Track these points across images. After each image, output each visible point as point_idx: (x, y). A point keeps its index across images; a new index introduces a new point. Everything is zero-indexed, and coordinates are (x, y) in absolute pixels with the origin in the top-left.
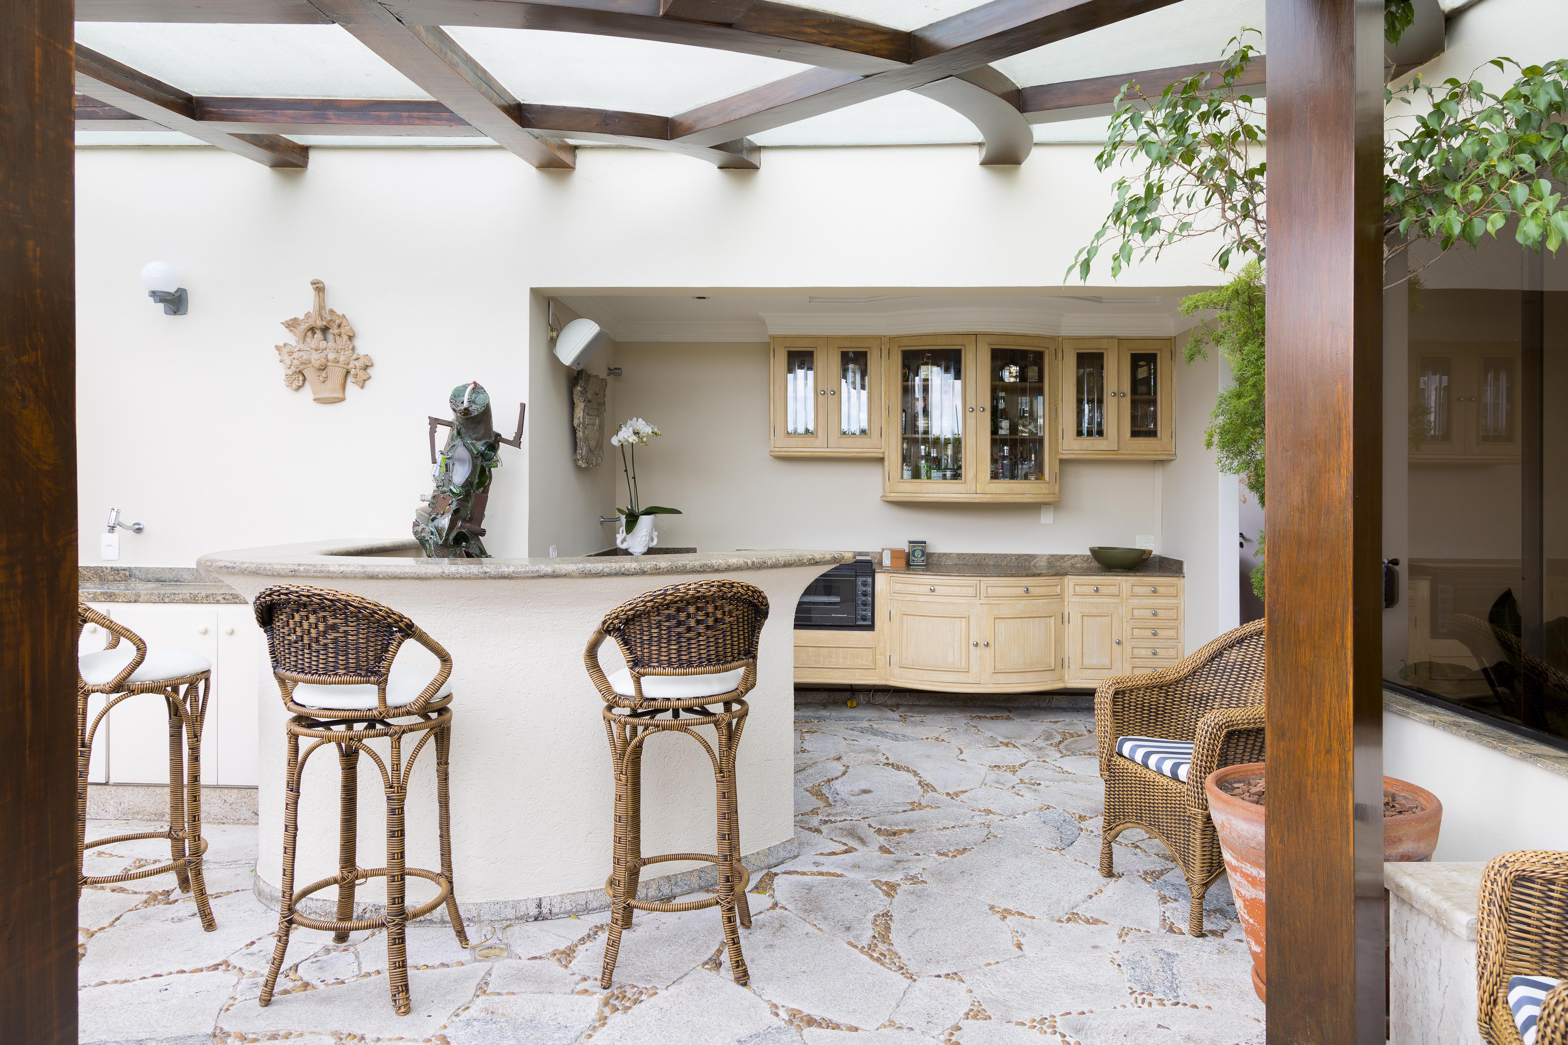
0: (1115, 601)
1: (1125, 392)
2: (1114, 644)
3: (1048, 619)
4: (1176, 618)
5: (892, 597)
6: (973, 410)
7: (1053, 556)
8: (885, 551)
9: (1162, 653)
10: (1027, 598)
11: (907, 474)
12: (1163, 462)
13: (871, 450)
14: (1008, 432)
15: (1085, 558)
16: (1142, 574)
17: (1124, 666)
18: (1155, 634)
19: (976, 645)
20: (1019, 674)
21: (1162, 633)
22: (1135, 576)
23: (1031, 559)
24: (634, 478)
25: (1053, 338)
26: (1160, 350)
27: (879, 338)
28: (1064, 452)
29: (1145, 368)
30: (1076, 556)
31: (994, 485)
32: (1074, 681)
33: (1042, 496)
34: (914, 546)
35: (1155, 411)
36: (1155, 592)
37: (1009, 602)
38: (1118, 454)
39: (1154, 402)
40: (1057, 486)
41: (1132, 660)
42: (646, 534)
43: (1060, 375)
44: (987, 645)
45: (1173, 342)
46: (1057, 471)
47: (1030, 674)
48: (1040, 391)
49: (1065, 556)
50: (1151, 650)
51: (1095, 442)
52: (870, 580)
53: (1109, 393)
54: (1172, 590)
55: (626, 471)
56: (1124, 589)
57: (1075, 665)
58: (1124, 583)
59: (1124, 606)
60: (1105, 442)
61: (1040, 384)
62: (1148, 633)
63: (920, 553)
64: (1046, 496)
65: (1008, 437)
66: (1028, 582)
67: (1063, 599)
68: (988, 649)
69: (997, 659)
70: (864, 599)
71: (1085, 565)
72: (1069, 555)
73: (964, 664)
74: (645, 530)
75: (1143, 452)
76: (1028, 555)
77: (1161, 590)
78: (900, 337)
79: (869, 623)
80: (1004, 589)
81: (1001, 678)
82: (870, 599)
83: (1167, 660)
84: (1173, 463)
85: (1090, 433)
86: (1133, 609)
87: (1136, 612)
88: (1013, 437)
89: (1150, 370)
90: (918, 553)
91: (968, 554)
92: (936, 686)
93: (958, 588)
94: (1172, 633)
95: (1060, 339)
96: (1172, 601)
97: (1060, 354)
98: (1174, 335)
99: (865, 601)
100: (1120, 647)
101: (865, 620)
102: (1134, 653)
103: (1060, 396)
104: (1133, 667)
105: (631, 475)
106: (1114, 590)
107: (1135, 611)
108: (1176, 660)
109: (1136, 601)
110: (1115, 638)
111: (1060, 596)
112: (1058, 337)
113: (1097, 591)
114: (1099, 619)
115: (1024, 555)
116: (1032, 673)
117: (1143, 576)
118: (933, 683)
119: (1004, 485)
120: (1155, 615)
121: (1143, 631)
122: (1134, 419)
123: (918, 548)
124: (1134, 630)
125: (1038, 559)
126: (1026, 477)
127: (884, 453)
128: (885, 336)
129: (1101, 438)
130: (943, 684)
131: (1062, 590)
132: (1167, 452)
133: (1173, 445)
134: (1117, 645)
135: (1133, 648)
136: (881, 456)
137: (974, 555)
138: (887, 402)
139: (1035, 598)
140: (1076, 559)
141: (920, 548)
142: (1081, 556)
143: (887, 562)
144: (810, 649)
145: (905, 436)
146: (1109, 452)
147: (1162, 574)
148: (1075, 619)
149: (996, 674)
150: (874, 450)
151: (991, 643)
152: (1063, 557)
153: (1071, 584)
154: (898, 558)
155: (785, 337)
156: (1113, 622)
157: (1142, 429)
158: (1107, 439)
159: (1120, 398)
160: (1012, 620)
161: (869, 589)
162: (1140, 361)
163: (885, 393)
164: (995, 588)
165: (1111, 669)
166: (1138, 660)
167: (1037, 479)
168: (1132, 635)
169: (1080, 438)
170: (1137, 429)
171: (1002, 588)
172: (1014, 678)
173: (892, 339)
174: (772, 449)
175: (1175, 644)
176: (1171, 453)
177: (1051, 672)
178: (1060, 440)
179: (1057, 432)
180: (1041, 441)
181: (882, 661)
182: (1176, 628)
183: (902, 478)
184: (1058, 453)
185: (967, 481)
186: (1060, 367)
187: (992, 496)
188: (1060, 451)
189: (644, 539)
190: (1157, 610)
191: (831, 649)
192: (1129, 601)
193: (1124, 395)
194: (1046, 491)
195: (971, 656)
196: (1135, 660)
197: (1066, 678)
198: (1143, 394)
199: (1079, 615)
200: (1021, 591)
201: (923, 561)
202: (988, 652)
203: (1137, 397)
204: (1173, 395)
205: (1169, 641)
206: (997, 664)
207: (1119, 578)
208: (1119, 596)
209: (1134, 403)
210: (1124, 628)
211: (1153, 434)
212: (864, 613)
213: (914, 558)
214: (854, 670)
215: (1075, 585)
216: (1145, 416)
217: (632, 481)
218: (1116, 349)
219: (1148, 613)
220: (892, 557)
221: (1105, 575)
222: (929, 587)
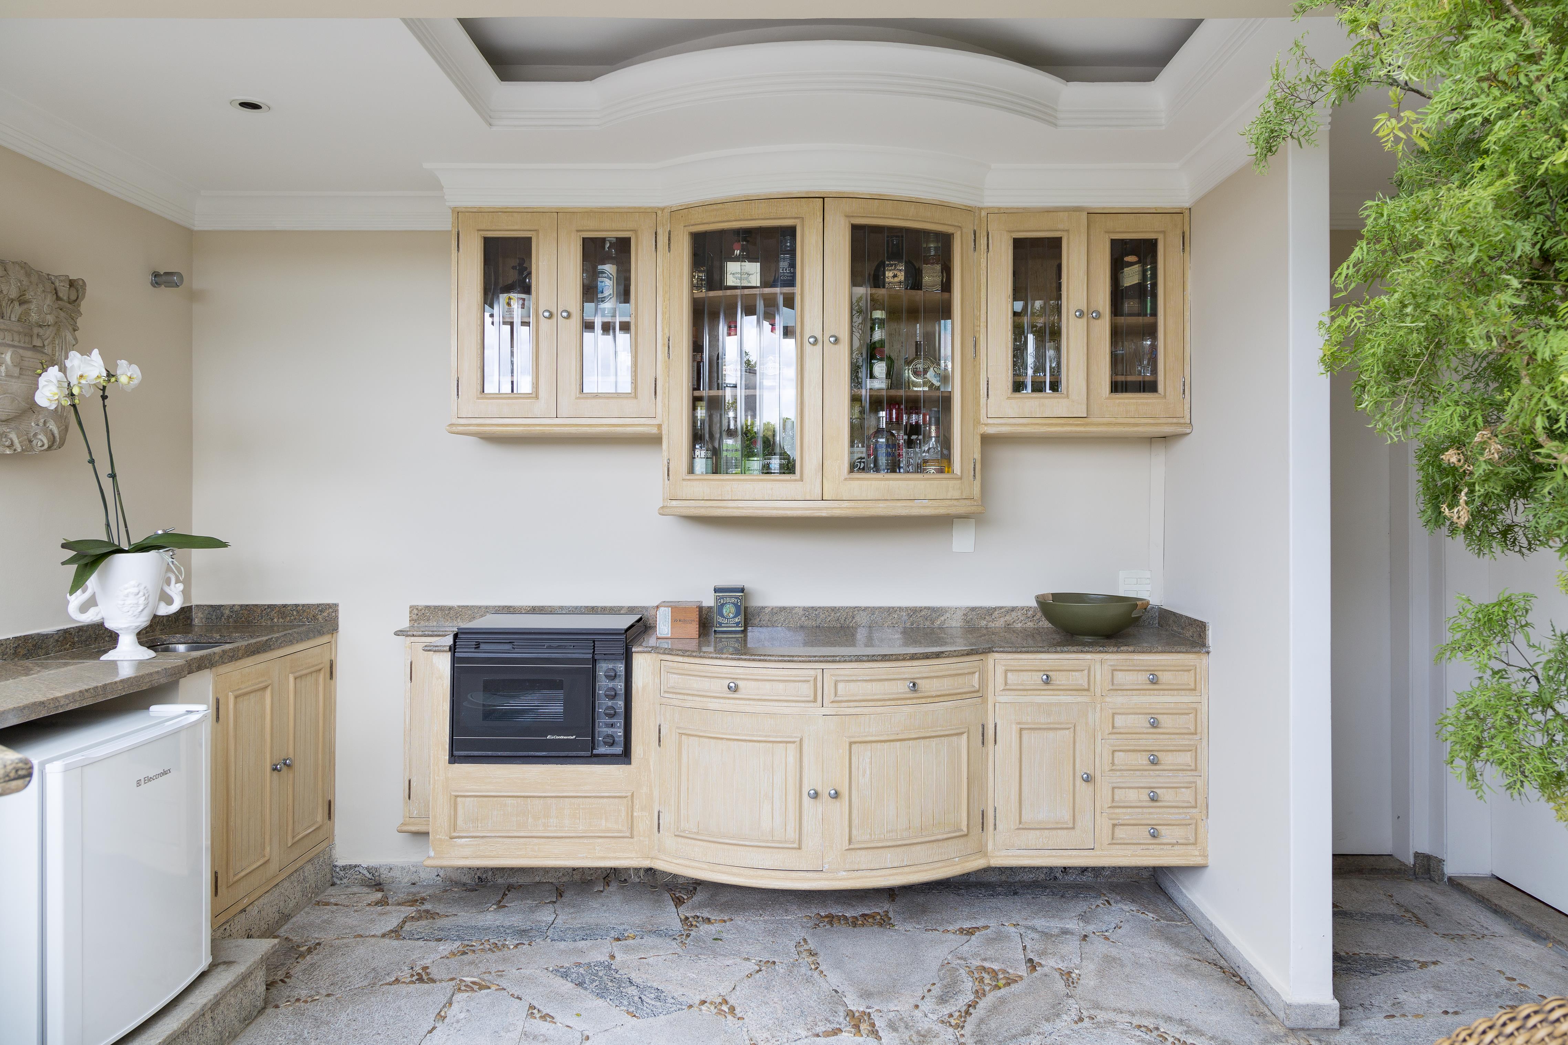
0: (1080, 699)
1: (1101, 310)
2: (1079, 781)
3: (955, 738)
4: (1193, 730)
5: (664, 700)
6: (816, 340)
7: (973, 609)
8: (662, 609)
9: (1166, 796)
10: (915, 701)
11: (700, 464)
12: (1165, 439)
13: (636, 421)
14: (883, 385)
15: (1030, 613)
16: (1131, 649)
17: (1098, 822)
18: (1153, 763)
19: (816, 795)
20: (898, 850)
21: (1167, 759)
22: (1117, 652)
23: (934, 615)
24: (113, 476)
25: (969, 210)
26: (1164, 232)
27: (654, 212)
28: (990, 421)
29: (1136, 268)
30: (1013, 609)
31: (856, 484)
32: (1004, 853)
33: (948, 502)
34: (722, 597)
35: (1154, 348)
36: (1154, 681)
37: (879, 710)
38: (1087, 424)
39: (1151, 331)
40: (977, 483)
41: (1112, 810)
42: (136, 590)
43: (984, 280)
44: (836, 795)
45: (1187, 219)
46: (978, 456)
47: (919, 847)
48: (946, 312)
49: (995, 609)
50: (1148, 791)
51: (1046, 401)
52: (621, 667)
53: (1072, 312)
54: (1186, 678)
55: (92, 461)
56: (1098, 677)
57: (1006, 822)
58: (1098, 666)
59: (1098, 709)
60: (1064, 402)
61: (946, 295)
62: (1142, 760)
63: (733, 610)
64: (955, 503)
65: (884, 393)
66: (916, 669)
67: (983, 698)
68: (837, 804)
69: (855, 821)
70: (610, 703)
71: (1030, 624)
72: (1001, 608)
73: (792, 834)
74: (133, 583)
75: (1132, 421)
76: (928, 608)
77: (1164, 677)
78: (689, 208)
79: (618, 750)
80: (869, 685)
81: (863, 859)
82: (621, 703)
83: (1176, 810)
84: (1187, 439)
85: (1038, 387)
86: (1114, 714)
87: (1120, 721)
88: (893, 392)
89: (1144, 272)
90: (729, 610)
91: (824, 609)
92: (739, 875)
93: (781, 686)
94: (1186, 758)
95: (983, 213)
96: (1186, 699)
97: (983, 241)
98: (1187, 205)
99: (612, 708)
100: (1091, 788)
101: (612, 745)
102: (1117, 798)
103: (983, 319)
104: (1114, 825)
105: (104, 469)
106: (1080, 679)
107: (1117, 718)
108: (1194, 810)
109: (1119, 700)
110: (1080, 771)
111: (979, 694)
112: (980, 209)
113: (1048, 681)
114: (1051, 734)
115: (921, 609)
116: (923, 846)
117: (1134, 652)
118: (735, 870)
119: (875, 483)
120: (1154, 724)
121: (1132, 756)
122: (1116, 360)
123: (728, 600)
124: (1117, 754)
125: (948, 615)
126: (920, 468)
127: (660, 426)
128: (663, 209)
129: (1056, 394)
130: (752, 872)
131: (983, 681)
132: (1175, 420)
133: (1187, 406)
134: (1084, 784)
135: (1113, 788)
136: (655, 430)
137: (834, 609)
138: (666, 331)
139: (929, 700)
140: (1014, 614)
141: (733, 600)
142: (1023, 608)
143: (664, 627)
144: (509, 801)
145: (697, 393)
146: (1071, 421)
147: (1167, 648)
148: (1008, 735)
149: (853, 852)
150: (642, 421)
151: (845, 792)
152: (990, 612)
153: (1000, 670)
154: (685, 621)
155: (479, 212)
156: (1078, 740)
157: (1130, 378)
158: (1068, 396)
159: (1092, 321)
160: (885, 745)
161: (620, 685)
162: (1127, 255)
163: (663, 314)
164: (852, 685)
165: (1073, 828)
166: (1124, 810)
167: (941, 471)
168: (1113, 764)
169: (1017, 395)
170: (1120, 378)
171: (865, 684)
172: (889, 857)
173: (675, 213)
174: (455, 421)
175: (1191, 779)
176: (1182, 421)
177: (962, 840)
178: (983, 400)
179: (978, 384)
180: (946, 402)
181: (644, 822)
182: (1194, 750)
183: (691, 470)
184: (979, 422)
185: (805, 476)
186: (983, 265)
187: (852, 504)
188: (984, 419)
189: (131, 601)
190: (1159, 717)
191: (549, 801)
192: (1108, 699)
193: (1099, 316)
194: (957, 495)
195: (805, 818)
196: (1117, 811)
197: (990, 847)
198: (1130, 315)
199: (1015, 728)
200: (903, 687)
201: (737, 624)
202: (839, 809)
203: (1121, 320)
204: (1187, 314)
205: (1180, 774)
206: (854, 832)
207: (1089, 656)
208: (1088, 690)
209: (1116, 334)
210: (1098, 750)
211: (1150, 387)
212: (610, 731)
213: (720, 620)
214: (591, 841)
215: (1006, 671)
216: (1137, 356)
217: (107, 484)
218: (1084, 229)
219: (1142, 722)
220: (674, 621)
221: (1062, 652)
222: (728, 681)
